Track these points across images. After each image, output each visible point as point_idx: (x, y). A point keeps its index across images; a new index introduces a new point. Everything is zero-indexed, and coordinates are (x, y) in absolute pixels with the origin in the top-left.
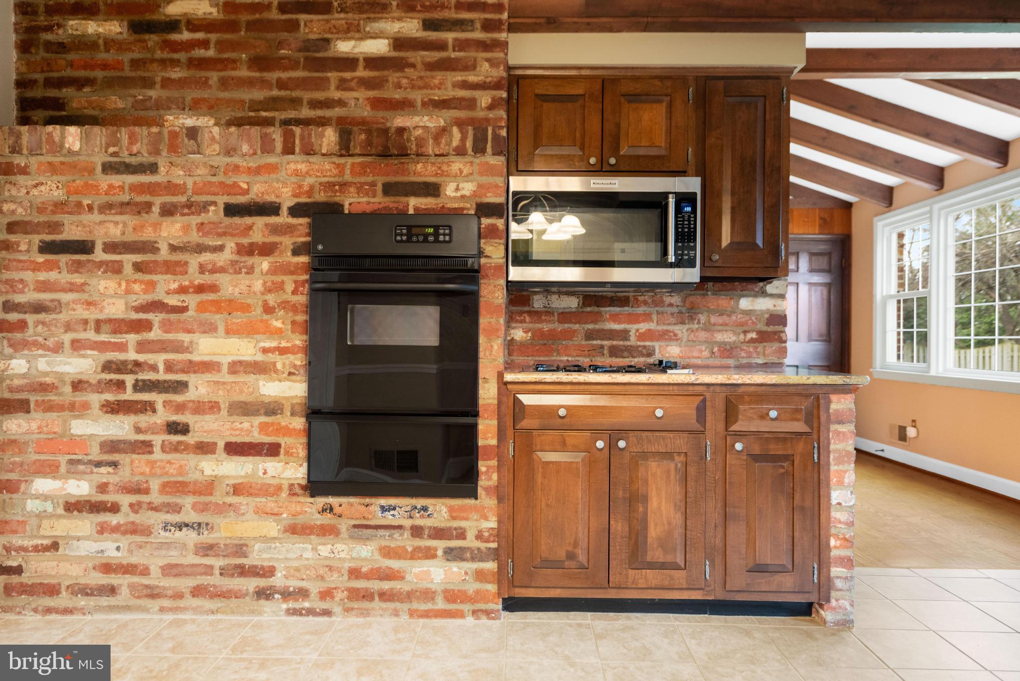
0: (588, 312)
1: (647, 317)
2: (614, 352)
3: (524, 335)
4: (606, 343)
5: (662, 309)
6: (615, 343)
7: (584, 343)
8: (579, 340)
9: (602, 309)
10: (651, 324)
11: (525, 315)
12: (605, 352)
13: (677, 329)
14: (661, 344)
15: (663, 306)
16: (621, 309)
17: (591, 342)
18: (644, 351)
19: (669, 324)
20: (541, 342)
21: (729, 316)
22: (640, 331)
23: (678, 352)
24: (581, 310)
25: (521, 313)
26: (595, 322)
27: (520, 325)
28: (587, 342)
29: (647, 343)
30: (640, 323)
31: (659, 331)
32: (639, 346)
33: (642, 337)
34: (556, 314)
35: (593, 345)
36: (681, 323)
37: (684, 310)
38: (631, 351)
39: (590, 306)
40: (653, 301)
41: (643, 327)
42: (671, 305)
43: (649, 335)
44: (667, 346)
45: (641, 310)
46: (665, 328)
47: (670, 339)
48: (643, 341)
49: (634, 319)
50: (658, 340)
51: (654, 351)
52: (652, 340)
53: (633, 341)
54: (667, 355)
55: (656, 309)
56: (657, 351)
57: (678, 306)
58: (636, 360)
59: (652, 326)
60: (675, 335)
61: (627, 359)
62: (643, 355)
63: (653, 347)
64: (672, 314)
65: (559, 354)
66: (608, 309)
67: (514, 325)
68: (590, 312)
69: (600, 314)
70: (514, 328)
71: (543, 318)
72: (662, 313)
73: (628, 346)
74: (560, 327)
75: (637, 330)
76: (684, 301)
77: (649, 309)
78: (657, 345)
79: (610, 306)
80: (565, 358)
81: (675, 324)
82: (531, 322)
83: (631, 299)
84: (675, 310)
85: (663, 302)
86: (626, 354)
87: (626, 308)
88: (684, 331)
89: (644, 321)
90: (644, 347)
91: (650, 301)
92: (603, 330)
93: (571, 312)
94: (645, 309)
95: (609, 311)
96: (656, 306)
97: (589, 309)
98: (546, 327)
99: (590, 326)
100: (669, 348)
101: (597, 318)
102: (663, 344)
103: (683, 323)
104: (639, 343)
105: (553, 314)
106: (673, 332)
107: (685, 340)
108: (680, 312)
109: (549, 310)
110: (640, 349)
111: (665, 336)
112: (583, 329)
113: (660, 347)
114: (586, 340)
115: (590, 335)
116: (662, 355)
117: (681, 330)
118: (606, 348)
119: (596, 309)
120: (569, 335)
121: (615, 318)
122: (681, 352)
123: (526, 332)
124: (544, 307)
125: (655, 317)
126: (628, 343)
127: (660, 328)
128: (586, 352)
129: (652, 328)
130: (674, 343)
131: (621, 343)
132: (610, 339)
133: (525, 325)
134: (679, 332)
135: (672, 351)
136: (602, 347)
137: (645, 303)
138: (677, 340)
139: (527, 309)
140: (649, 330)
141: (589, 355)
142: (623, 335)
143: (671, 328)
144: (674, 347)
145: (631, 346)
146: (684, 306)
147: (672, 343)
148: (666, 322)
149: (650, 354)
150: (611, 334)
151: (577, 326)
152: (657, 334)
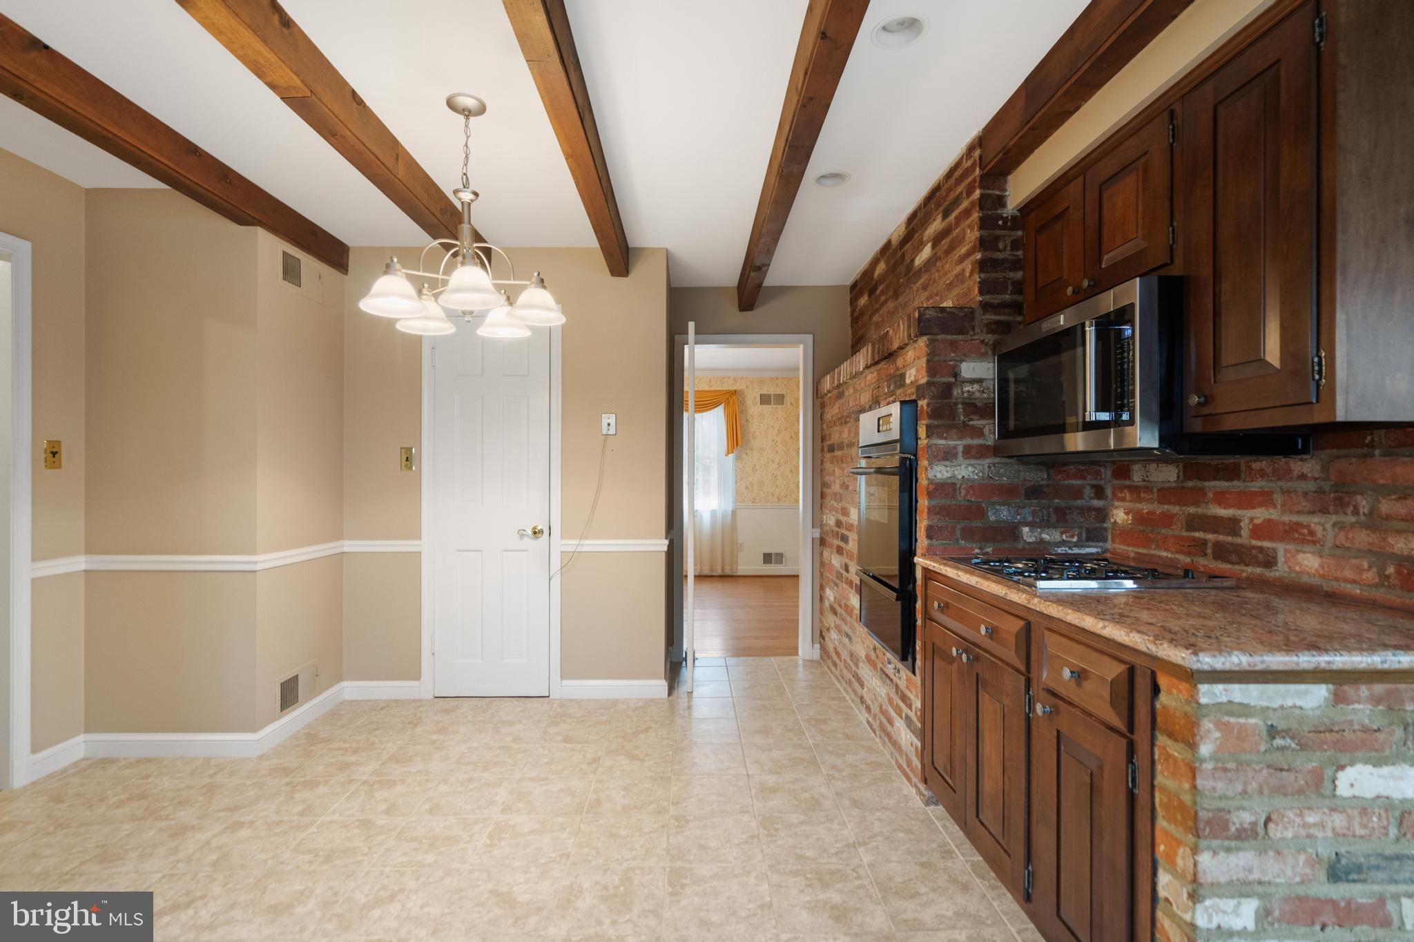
0: (1188, 488)
1: (1265, 499)
2: (1221, 552)
3: (1125, 517)
4: (1210, 537)
5: (1290, 484)
6: (1221, 538)
7: (1184, 534)
8: (1178, 530)
9: (1206, 484)
10: (1272, 511)
11: (1126, 491)
12: (1209, 551)
13: (1315, 521)
14: (1288, 547)
15: (1290, 479)
16: (1229, 484)
17: (1192, 534)
18: (1261, 556)
19: (1299, 512)
20: (1141, 528)
22: (1256, 521)
23: (1316, 565)
24: (1181, 485)
25: (1122, 488)
26: (1196, 503)
27: (1121, 504)
28: (1188, 534)
29: (1266, 544)
30: (1253, 508)
31: (1284, 524)
32: (1254, 547)
33: (1260, 531)
34: (1155, 490)
35: (1194, 539)
36: (1321, 511)
37: (1327, 486)
38: (1243, 555)
39: (1191, 479)
40: (1275, 471)
41: (1260, 514)
42: (1303, 477)
43: (1263, 530)
44: (1298, 551)
45: (1257, 485)
46: (1295, 518)
47: (1302, 541)
48: (1259, 538)
49: (1247, 501)
50: (1282, 540)
51: (1275, 558)
52: (1271, 539)
53: (1245, 538)
54: (1297, 568)
55: (1280, 483)
56: (1281, 559)
57: (1316, 479)
58: (1249, 569)
59: (1273, 514)
60: (1312, 533)
61: (1237, 567)
62: (1258, 564)
63: (1275, 550)
64: (1305, 494)
65: (1157, 547)
66: (1213, 483)
67: (1116, 503)
68: (1191, 488)
69: (1202, 491)
70: (1116, 508)
71: (1142, 495)
72: (1289, 492)
73: (1238, 545)
74: (1159, 509)
75: (1252, 520)
76: (1325, 469)
77: (1270, 484)
78: (1281, 548)
79: (1214, 479)
80: (1165, 554)
81: (1310, 513)
82: (1131, 501)
83: (1243, 468)
84: (1311, 486)
85: (1289, 471)
86: (1234, 557)
87: (1236, 483)
88: (1328, 526)
89: (1260, 505)
90: (1261, 549)
91: (1269, 470)
92: (1206, 516)
93: (1169, 488)
94: (1264, 483)
95: (1214, 487)
96: (1279, 479)
97: (1190, 484)
98: (1145, 508)
99: (1192, 510)
100: (1301, 556)
101: (1197, 496)
102: (1291, 547)
103: (1324, 511)
104: (1255, 543)
105: (1152, 491)
106: (1308, 527)
107: (1329, 544)
108: (1320, 491)
109: (1148, 484)
110: (1254, 552)
111: (1294, 534)
112: (1184, 513)
113: (1286, 551)
114: (1187, 530)
115: (1194, 523)
116: (1289, 567)
117: (1322, 525)
118: (1210, 545)
119: (1199, 484)
120: (1168, 520)
121: (1221, 500)
122: (1322, 566)
123: (1127, 514)
124: (1144, 480)
125: (1278, 498)
126: (1238, 540)
127: (1286, 518)
128: (1185, 549)
129: (1273, 517)
130: (1310, 548)
131: (1229, 539)
132: (1214, 531)
133: (1127, 504)
134: (1319, 529)
135: (1306, 562)
136: (1204, 543)
137: (1262, 474)
138: (1314, 543)
139: (1127, 482)
140: (1269, 521)
141: (1189, 554)
142: (1232, 526)
143: (1303, 519)
144: (1309, 556)
145: (1241, 545)
146: (1327, 479)
147: (1306, 548)
148: (1296, 508)
149: (1270, 562)
150: (1216, 524)
151: (1177, 508)
152: (1281, 528)
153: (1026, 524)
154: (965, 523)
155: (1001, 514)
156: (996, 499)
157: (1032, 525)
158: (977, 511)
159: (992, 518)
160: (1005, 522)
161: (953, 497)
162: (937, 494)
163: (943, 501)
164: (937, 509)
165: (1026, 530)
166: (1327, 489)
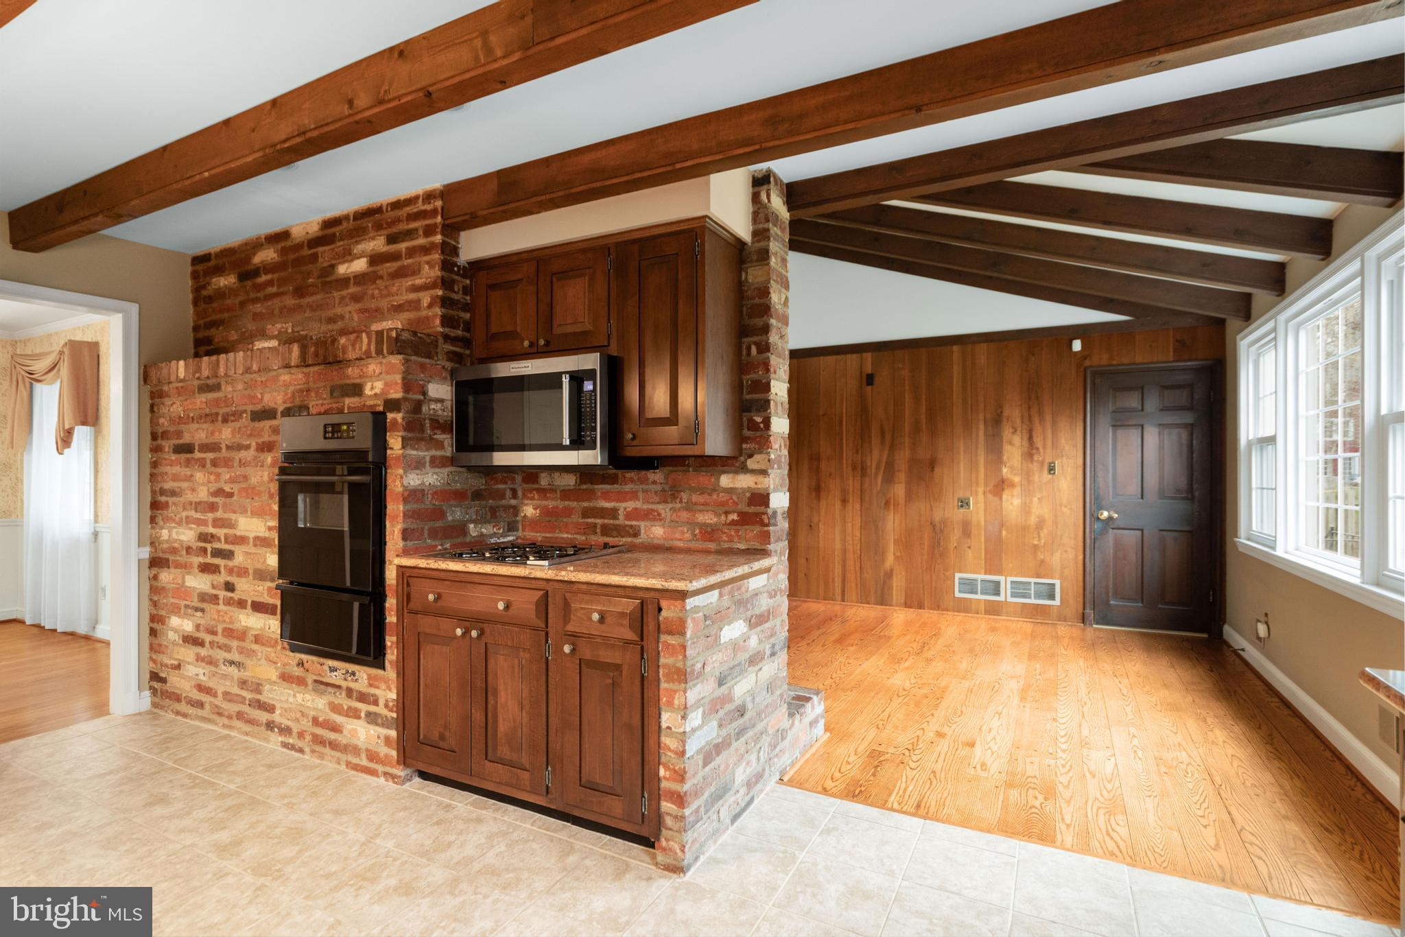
0: (582, 490)
1: (633, 496)
2: (606, 531)
3: (534, 512)
4: (599, 521)
5: (647, 487)
6: (606, 521)
7: (581, 520)
8: (576, 518)
9: (596, 487)
10: (637, 502)
11: (535, 492)
12: (598, 531)
13: (661, 508)
14: (646, 524)
15: (648, 484)
16: (611, 486)
17: (586, 520)
18: (631, 531)
19: (653, 503)
20: (547, 519)
21: (710, 495)
22: (628, 509)
23: (662, 533)
24: (578, 488)
25: (531, 490)
26: (589, 500)
27: (531, 502)
28: (584, 520)
29: (634, 523)
30: (627, 501)
31: (644, 510)
32: (626, 526)
33: (629, 516)
34: (558, 492)
35: (587, 524)
36: (664, 502)
37: (667, 487)
38: (620, 531)
39: (585, 483)
40: (639, 479)
41: (631, 505)
42: (654, 482)
43: (634, 514)
44: (652, 526)
45: (628, 487)
46: (650, 506)
47: (654, 519)
48: (630, 520)
49: (622, 497)
50: (643, 520)
51: (639, 531)
52: (637, 520)
53: (621, 520)
54: (652, 536)
55: (641, 486)
56: (643, 531)
57: (661, 483)
58: (624, 540)
59: (637, 504)
60: (659, 515)
61: (617, 539)
62: (630, 535)
63: (639, 526)
64: (656, 492)
65: (561, 532)
66: (600, 486)
67: (526, 502)
68: (586, 490)
69: (593, 492)
70: (526, 505)
71: (548, 495)
72: (647, 491)
73: (617, 525)
74: (561, 504)
75: (625, 509)
76: (666, 478)
77: (636, 487)
78: (642, 524)
79: (601, 483)
80: (566, 536)
81: (658, 503)
82: (539, 500)
83: (620, 475)
84: (659, 488)
85: (647, 479)
86: (615, 533)
87: (615, 486)
88: (668, 510)
89: (630, 499)
90: (631, 526)
91: (636, 478)
92: (596, 508)
93: (569, 490)
94: (632, 486)
95: (602, 489)
96: (641, 483)
97: (584, 487)
98: (551, 504)
99: (586, 504)
100: (654, 528)
101: (590, 495)
102: (648, 523)
103: (665, 502)
104: (627, 523)
105: (556, 492)
106: (657, 511)
107: (668, 520)
108: (664, 490)
109: (554, 487)
110: (627, 528)
111: (648, 515)
112: (580, 507)
113: (645, 526)
114: (583, 518)
115: (586, 513)
116: (647, 535)
117: (664, 509)
118: (599, 526)
119: (589, 487)
120: (568, 512)
121: (606, 496)
122: (664, 533)
123: (535, 509)
124: (549, 485)
125: (641, 495)
126: (617, 522)
127: (645, 507)
128: (582, 531)
129: (638, 506)
130: (659, 523)
131: (611, 521)
132: (602, 517)
133: (535, 502)
134: (662, 512)
135: (656, 532)
136: (595, 525)
137: (632, 480)
138: (661, 520)
139: (536, 486)
140: (636, 509)
141: (585, 533)
142: (613, 513)
143: (654, 507)
144: (658, 527)
145: (619, 525)
146: (667, 483)
147: (656, 523)
148: (651, 501)
149: (636, 534)
150: (603, 513)
151: (575, 503)
152: (643, 513)
153: (471, 521)
154: (431, 524)
155: (455, 514)
156: (452, 502)
157: (475, 522)
158: (439, 514)
159: (450, 518)
160: (459, 521)
161: (422, 502)
162: (410, 499)
163: (415, 506)
164: (411, 513)
165: (472, 526)
166: (667, 489)
